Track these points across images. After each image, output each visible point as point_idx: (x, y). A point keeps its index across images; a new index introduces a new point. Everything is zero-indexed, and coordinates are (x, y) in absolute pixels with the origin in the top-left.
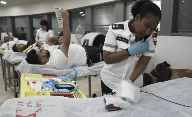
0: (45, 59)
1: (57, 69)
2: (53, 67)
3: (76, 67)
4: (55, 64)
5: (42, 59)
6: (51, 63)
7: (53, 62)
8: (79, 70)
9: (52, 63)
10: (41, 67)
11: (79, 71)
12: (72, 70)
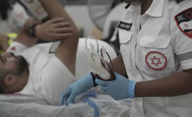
0: (14, 78)
1: (48, 104)
2: (41, 99)
3: (94, 96)
4: (44, 92)
5: (7, 78)
6: (34, 90)
7: (40, 88)
8: (102, 105)
9: (36, 89)
10: (12, 101)
11: (103, 107)
12: (87, 104)
